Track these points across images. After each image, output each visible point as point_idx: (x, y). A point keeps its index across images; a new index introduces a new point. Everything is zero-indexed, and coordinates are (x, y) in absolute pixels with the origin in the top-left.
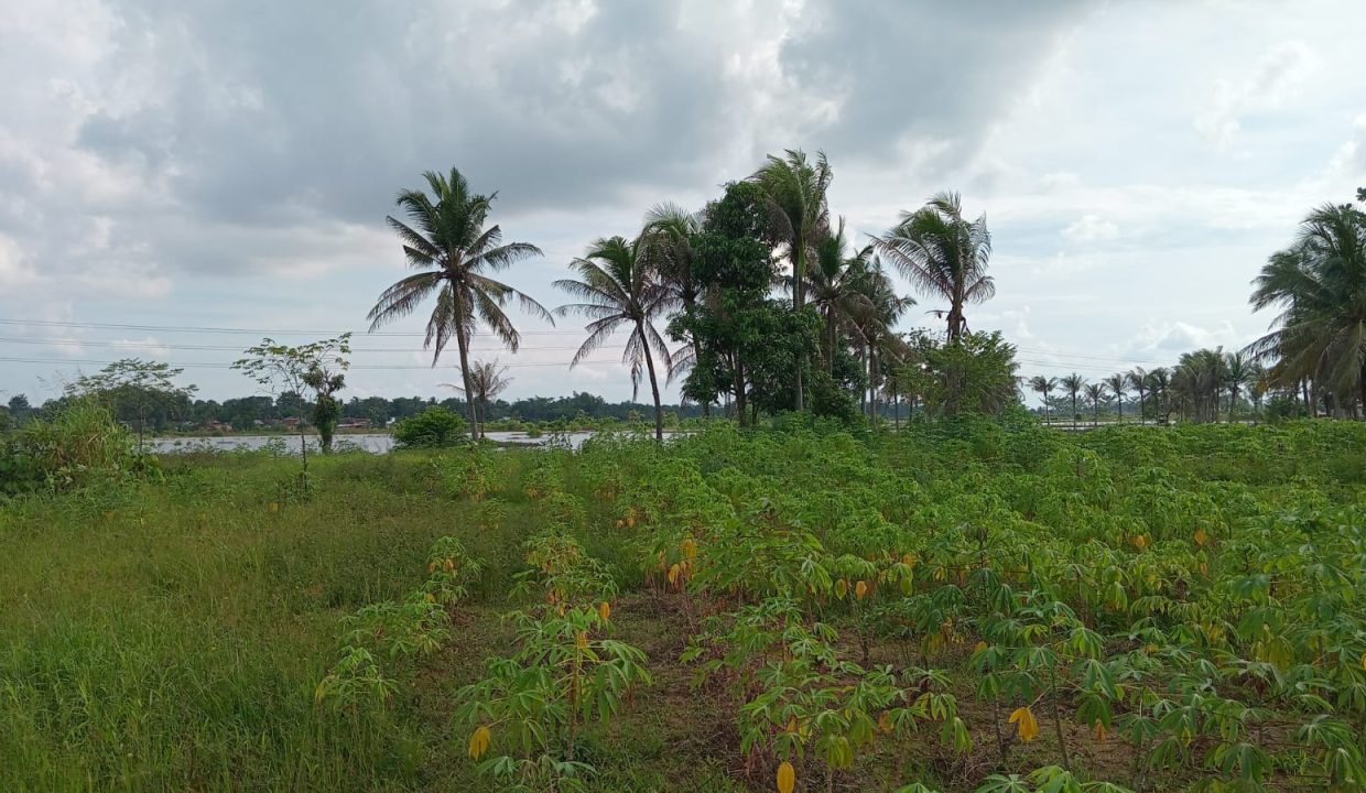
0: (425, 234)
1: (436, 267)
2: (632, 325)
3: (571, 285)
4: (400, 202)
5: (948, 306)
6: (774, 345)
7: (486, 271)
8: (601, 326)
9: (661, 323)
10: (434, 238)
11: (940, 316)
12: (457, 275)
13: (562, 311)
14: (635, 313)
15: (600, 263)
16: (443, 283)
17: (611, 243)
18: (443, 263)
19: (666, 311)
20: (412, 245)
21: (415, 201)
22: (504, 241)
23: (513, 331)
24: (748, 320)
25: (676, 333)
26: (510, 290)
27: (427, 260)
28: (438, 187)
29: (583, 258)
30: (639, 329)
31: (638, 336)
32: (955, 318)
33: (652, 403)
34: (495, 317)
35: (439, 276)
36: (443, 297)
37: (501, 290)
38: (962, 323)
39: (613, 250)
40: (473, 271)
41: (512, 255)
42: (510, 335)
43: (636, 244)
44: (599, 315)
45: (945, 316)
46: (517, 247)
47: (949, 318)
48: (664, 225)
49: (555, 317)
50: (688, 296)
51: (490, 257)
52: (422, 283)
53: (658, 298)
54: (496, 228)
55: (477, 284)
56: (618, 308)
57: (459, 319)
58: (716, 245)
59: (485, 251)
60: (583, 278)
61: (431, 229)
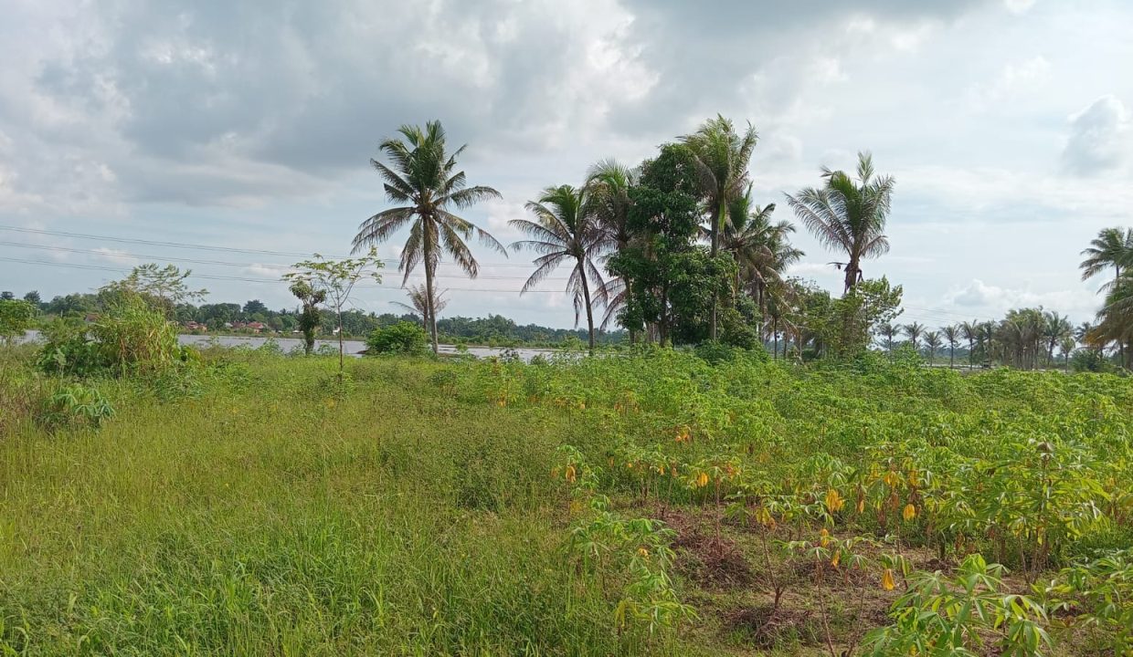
0: (402, 175)
1: (410, 204)
2: (574, 261)
3: (523, 224)
4: (382, 147)
5: (847, 259)
6: (697, 284)
7: (451, 208)
8: (547, 261)
9: (599, 260)
10: (409, 178)
11: (839, 268)
12: (426, 211)
13: (517, 246)
14: (576, 251)
16: (415, 217)
17: (561, 191)
18: (416, 200)
19: (604, 251)
20: (390, 183)
22: (469, 184)
23: (473, 261)
24: (677, 262)
26: (471, 226)
27: (403, 197)
28: (413, 137)
29: (537, 202)
30: (580, 266)
31: (578, 271)
32: (852, 269)
33: (587, 329)
34: (457, 249)
35: (412, 211)
36: (415, 229)
37: (465, 227)
38: (858, 274)
39: (563, 199)
40: (439, 207)
41: (475, 196)
42: (470, 265)
43: (583, 192)
44: (547, 251)
45: (844, 267)
46: (479, 190)
47: (847, 270)
48: (603, 176)
49: (510, 251)
50: (622, 239)
51: (456, 197)
52: (399, 215)
53: (597, 238)
54: (462, 174)
55: (443, 219)
56: (563, 246)
57: (427, 248)
58: (651, 196)
59: (451, 192)
60: (535, 219)
61: (406, 171)
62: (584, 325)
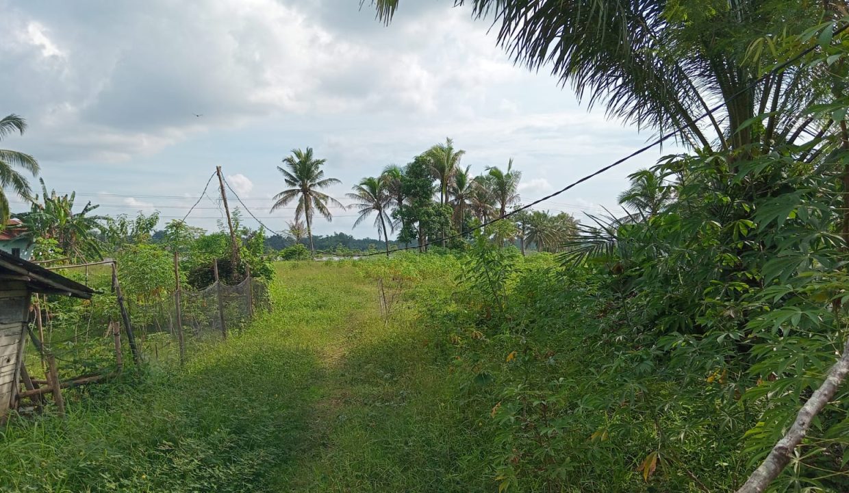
0: (293, 174)
1: (297, 187)
2: (377, 212)
3: (352, 195)
4: (284, 161)
5: (499, 206)
6: (433, 221)
7: (318, 189)
8: (366, 211)
9: (389, 211)
10: (298, 176)
12: (306, 191)
13: (350, 207)
14: (378, 207)
15: (364, 187)
16: (300, 194)
17: (369, 179)
18: (300, 186)
19: (391, 207)
20: (288, 178)
21: (290, 161)
22: (325, 177)
23: (329, 214)
24: (423, 211)
25: (394, 216)
26: (328, 197)
27: (294, 185)
28: (299, 155)
29: (358, 185)
30: (380, 214)
31: (379, 217)
32: (502, 211)
33: (385, 241)
34: (321, 208)
35: (299, 191)
36: (301, 200)
37: (325, 197)
38: (505, 213)
39: (370, 182)
40: (312, 189)
41: (329, 183)
42: (328, 216)
43: (379, 180)
44: (364, 208)
46: (331, 180)
48: (389, 171)
49: (347, 209)
50: (400, 200)
51: (319, 184)
52: (292, 193)
53: (388, 200)
54: (322, 172)
55: (314, 195)
56: (371, 205)
57: (307, 209)
58: (411, 181)
59: (317, 181)
60: (357, 193)
61: (296, 172)
62: (383, 239)
